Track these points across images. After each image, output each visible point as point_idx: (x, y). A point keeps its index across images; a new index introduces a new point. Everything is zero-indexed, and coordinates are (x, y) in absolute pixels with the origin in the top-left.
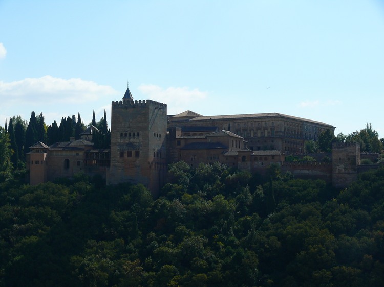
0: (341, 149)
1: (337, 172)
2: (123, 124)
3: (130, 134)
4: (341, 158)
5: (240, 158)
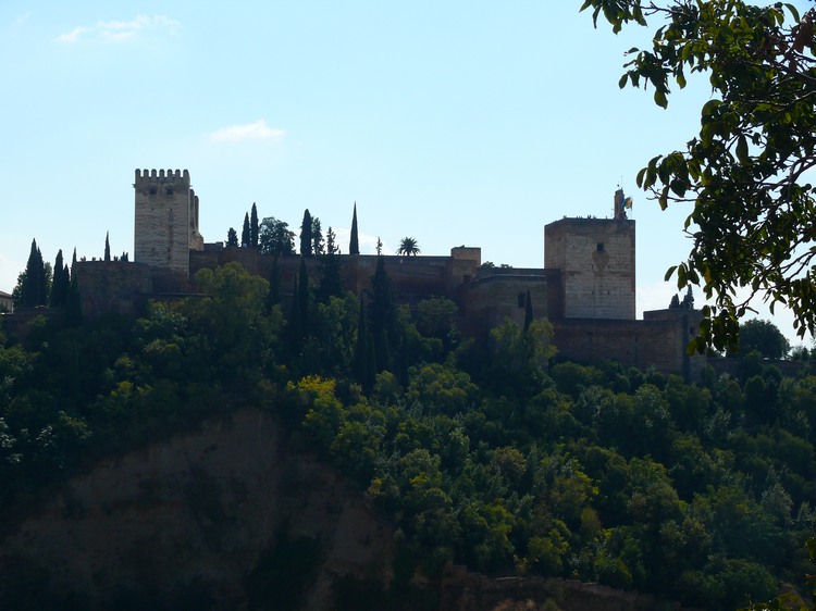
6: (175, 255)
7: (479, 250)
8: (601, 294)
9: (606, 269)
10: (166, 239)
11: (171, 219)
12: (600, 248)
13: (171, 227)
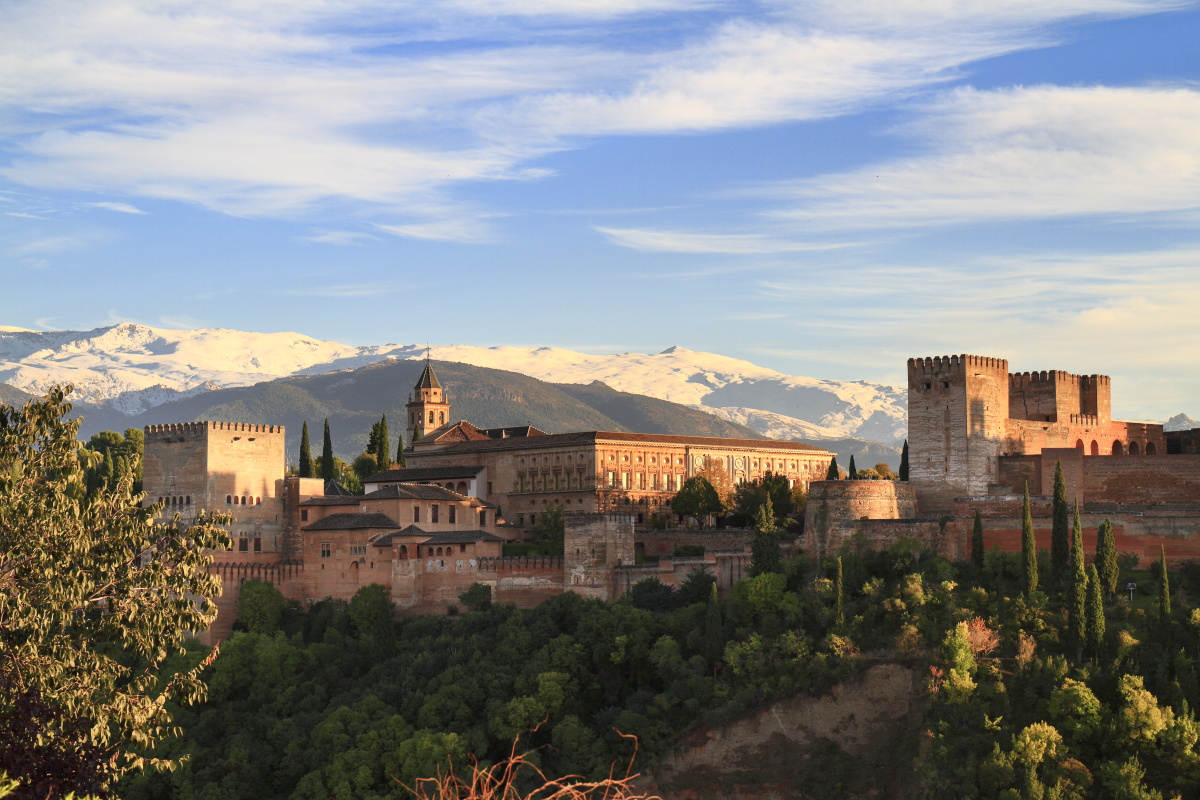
0: (579, 529)
1: (572, 583)
2: (164, 478)
3: (175, 498)
4: (580, 550)
5: (395, 551)
6: (953, 467)
11: (947, 420)
13: (947, 429)
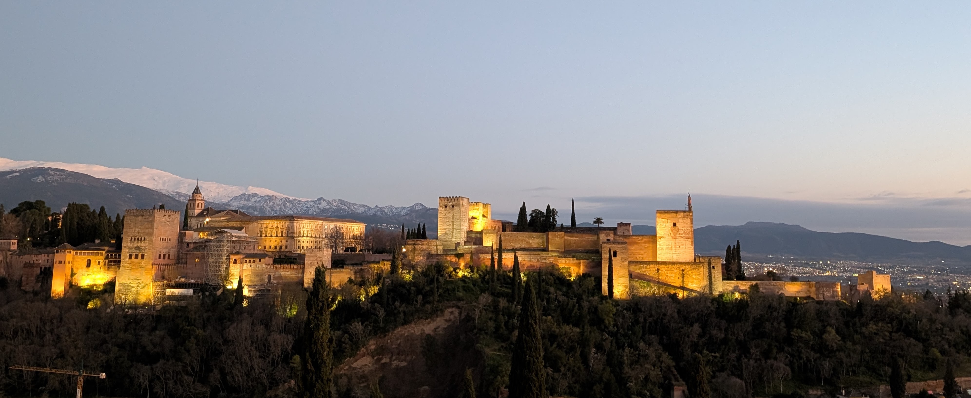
0: (313, 254)
1: (308, 274)
2: (133, 230)
3: (138, 239)
6: (455, 235)
7: (629, 224)
8: (676, 248)
9: (678, 235)
10: (451, 227)
11: (453, 219)
12: (675, 225)
13: (453, 222)
